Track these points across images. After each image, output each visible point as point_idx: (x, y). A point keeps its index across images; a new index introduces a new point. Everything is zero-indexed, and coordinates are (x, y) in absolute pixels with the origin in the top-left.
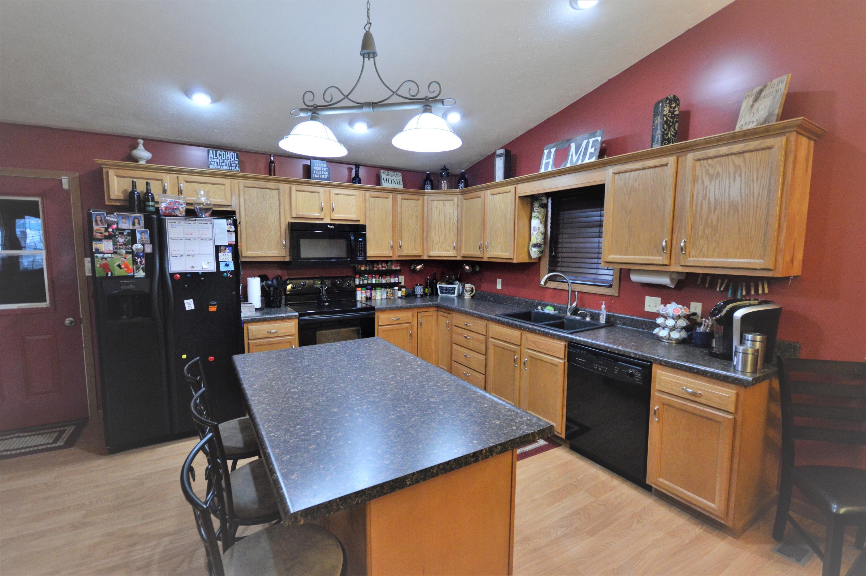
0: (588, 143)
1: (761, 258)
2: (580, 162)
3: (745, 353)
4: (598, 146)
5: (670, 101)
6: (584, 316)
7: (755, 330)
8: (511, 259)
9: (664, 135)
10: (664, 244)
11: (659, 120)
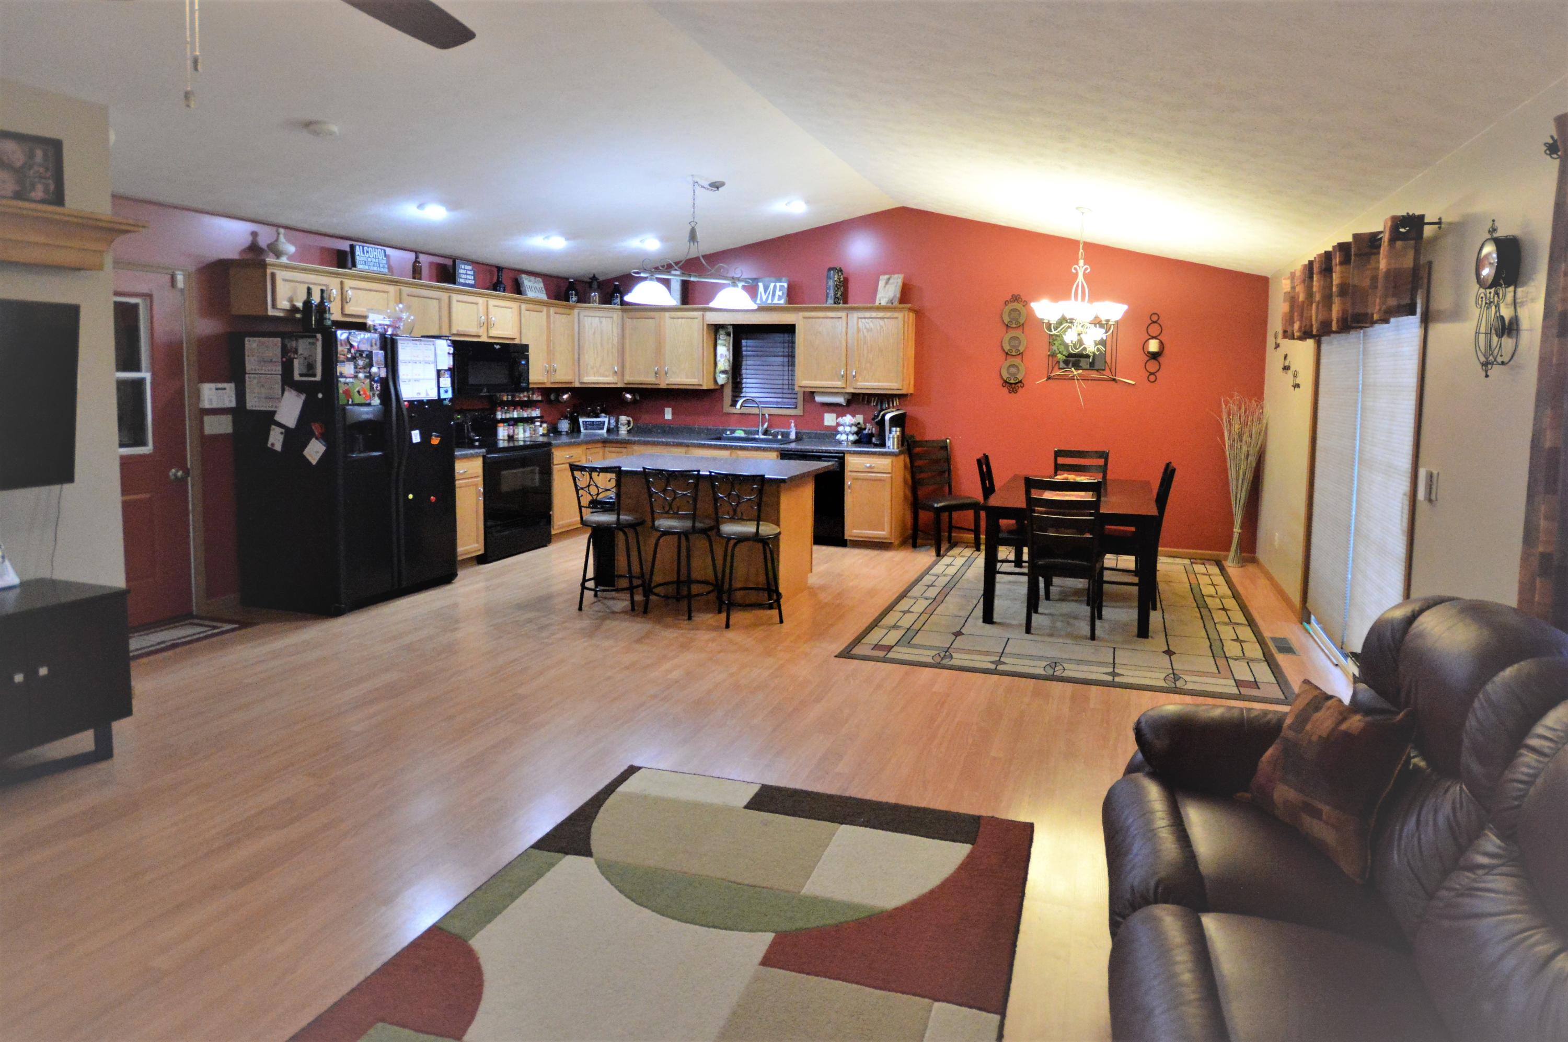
0: (775, 287)
1: (896, 382)
2: (769, 301)
3: (893, 438)
4: (785, 291)
5: (838, 271)
6: (775, 435)
7: (896, 426)
8: (701, 385)
9: (836, 294)
10: (842, 373)
11: (831, 283)
